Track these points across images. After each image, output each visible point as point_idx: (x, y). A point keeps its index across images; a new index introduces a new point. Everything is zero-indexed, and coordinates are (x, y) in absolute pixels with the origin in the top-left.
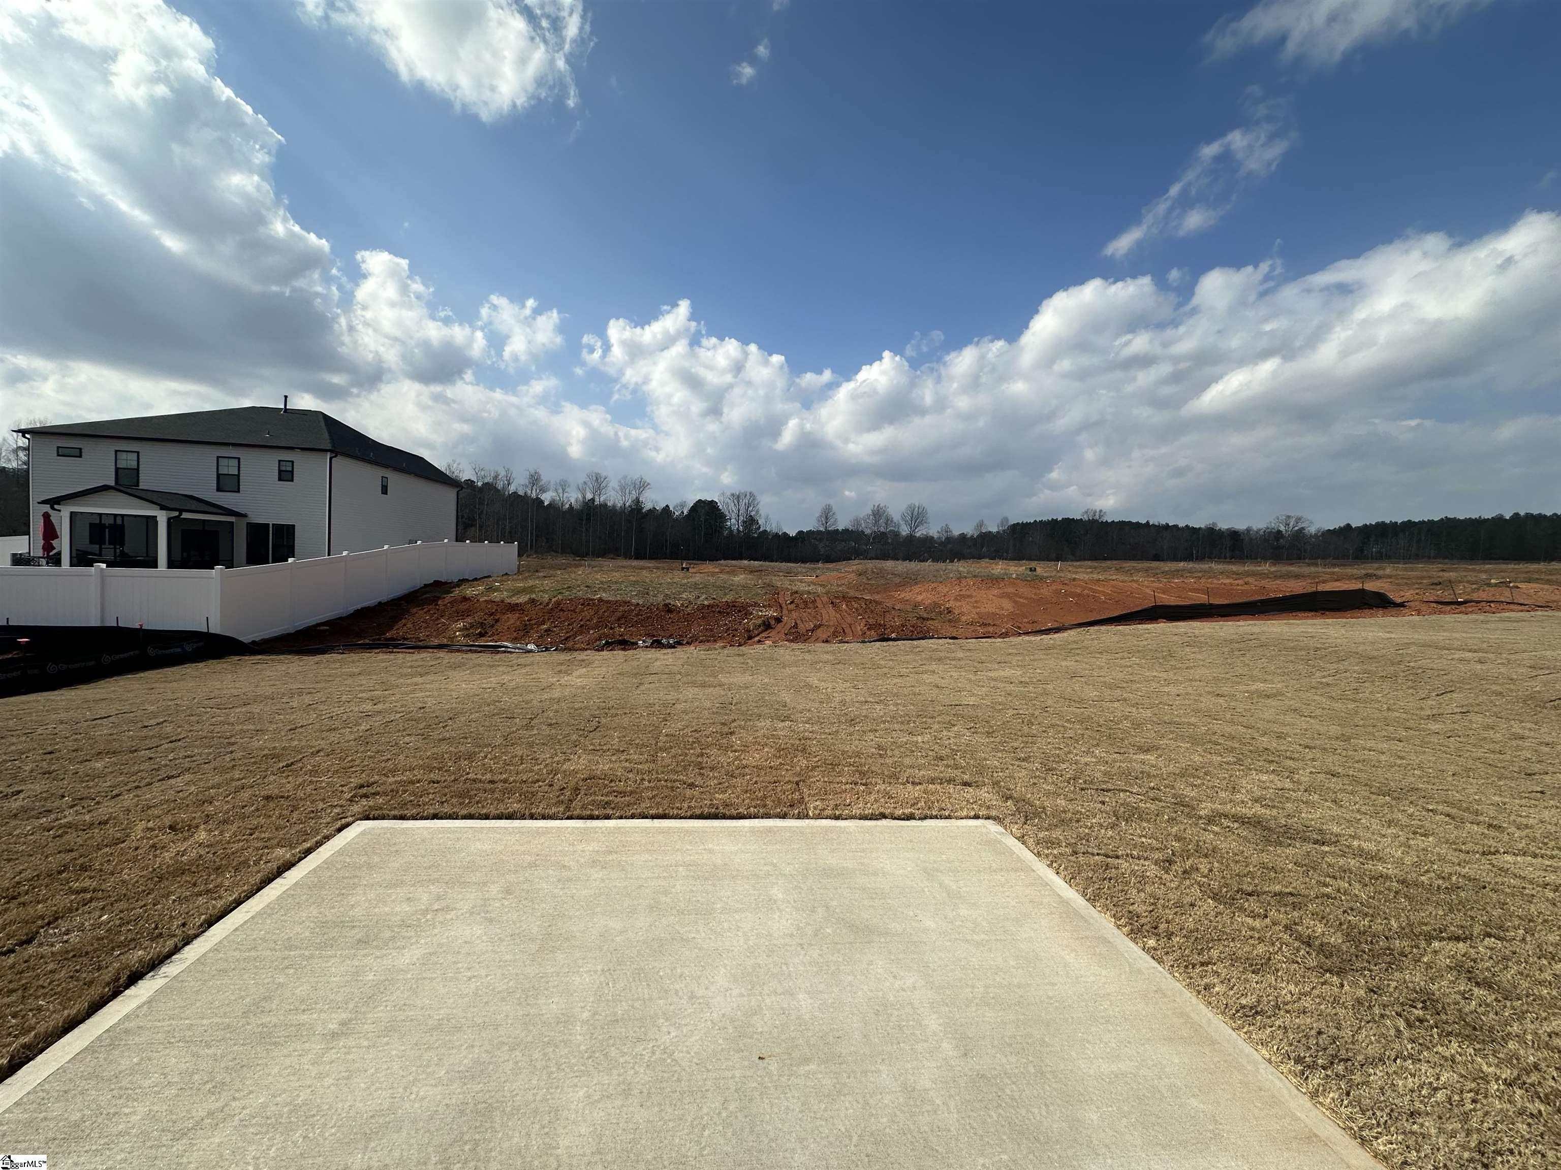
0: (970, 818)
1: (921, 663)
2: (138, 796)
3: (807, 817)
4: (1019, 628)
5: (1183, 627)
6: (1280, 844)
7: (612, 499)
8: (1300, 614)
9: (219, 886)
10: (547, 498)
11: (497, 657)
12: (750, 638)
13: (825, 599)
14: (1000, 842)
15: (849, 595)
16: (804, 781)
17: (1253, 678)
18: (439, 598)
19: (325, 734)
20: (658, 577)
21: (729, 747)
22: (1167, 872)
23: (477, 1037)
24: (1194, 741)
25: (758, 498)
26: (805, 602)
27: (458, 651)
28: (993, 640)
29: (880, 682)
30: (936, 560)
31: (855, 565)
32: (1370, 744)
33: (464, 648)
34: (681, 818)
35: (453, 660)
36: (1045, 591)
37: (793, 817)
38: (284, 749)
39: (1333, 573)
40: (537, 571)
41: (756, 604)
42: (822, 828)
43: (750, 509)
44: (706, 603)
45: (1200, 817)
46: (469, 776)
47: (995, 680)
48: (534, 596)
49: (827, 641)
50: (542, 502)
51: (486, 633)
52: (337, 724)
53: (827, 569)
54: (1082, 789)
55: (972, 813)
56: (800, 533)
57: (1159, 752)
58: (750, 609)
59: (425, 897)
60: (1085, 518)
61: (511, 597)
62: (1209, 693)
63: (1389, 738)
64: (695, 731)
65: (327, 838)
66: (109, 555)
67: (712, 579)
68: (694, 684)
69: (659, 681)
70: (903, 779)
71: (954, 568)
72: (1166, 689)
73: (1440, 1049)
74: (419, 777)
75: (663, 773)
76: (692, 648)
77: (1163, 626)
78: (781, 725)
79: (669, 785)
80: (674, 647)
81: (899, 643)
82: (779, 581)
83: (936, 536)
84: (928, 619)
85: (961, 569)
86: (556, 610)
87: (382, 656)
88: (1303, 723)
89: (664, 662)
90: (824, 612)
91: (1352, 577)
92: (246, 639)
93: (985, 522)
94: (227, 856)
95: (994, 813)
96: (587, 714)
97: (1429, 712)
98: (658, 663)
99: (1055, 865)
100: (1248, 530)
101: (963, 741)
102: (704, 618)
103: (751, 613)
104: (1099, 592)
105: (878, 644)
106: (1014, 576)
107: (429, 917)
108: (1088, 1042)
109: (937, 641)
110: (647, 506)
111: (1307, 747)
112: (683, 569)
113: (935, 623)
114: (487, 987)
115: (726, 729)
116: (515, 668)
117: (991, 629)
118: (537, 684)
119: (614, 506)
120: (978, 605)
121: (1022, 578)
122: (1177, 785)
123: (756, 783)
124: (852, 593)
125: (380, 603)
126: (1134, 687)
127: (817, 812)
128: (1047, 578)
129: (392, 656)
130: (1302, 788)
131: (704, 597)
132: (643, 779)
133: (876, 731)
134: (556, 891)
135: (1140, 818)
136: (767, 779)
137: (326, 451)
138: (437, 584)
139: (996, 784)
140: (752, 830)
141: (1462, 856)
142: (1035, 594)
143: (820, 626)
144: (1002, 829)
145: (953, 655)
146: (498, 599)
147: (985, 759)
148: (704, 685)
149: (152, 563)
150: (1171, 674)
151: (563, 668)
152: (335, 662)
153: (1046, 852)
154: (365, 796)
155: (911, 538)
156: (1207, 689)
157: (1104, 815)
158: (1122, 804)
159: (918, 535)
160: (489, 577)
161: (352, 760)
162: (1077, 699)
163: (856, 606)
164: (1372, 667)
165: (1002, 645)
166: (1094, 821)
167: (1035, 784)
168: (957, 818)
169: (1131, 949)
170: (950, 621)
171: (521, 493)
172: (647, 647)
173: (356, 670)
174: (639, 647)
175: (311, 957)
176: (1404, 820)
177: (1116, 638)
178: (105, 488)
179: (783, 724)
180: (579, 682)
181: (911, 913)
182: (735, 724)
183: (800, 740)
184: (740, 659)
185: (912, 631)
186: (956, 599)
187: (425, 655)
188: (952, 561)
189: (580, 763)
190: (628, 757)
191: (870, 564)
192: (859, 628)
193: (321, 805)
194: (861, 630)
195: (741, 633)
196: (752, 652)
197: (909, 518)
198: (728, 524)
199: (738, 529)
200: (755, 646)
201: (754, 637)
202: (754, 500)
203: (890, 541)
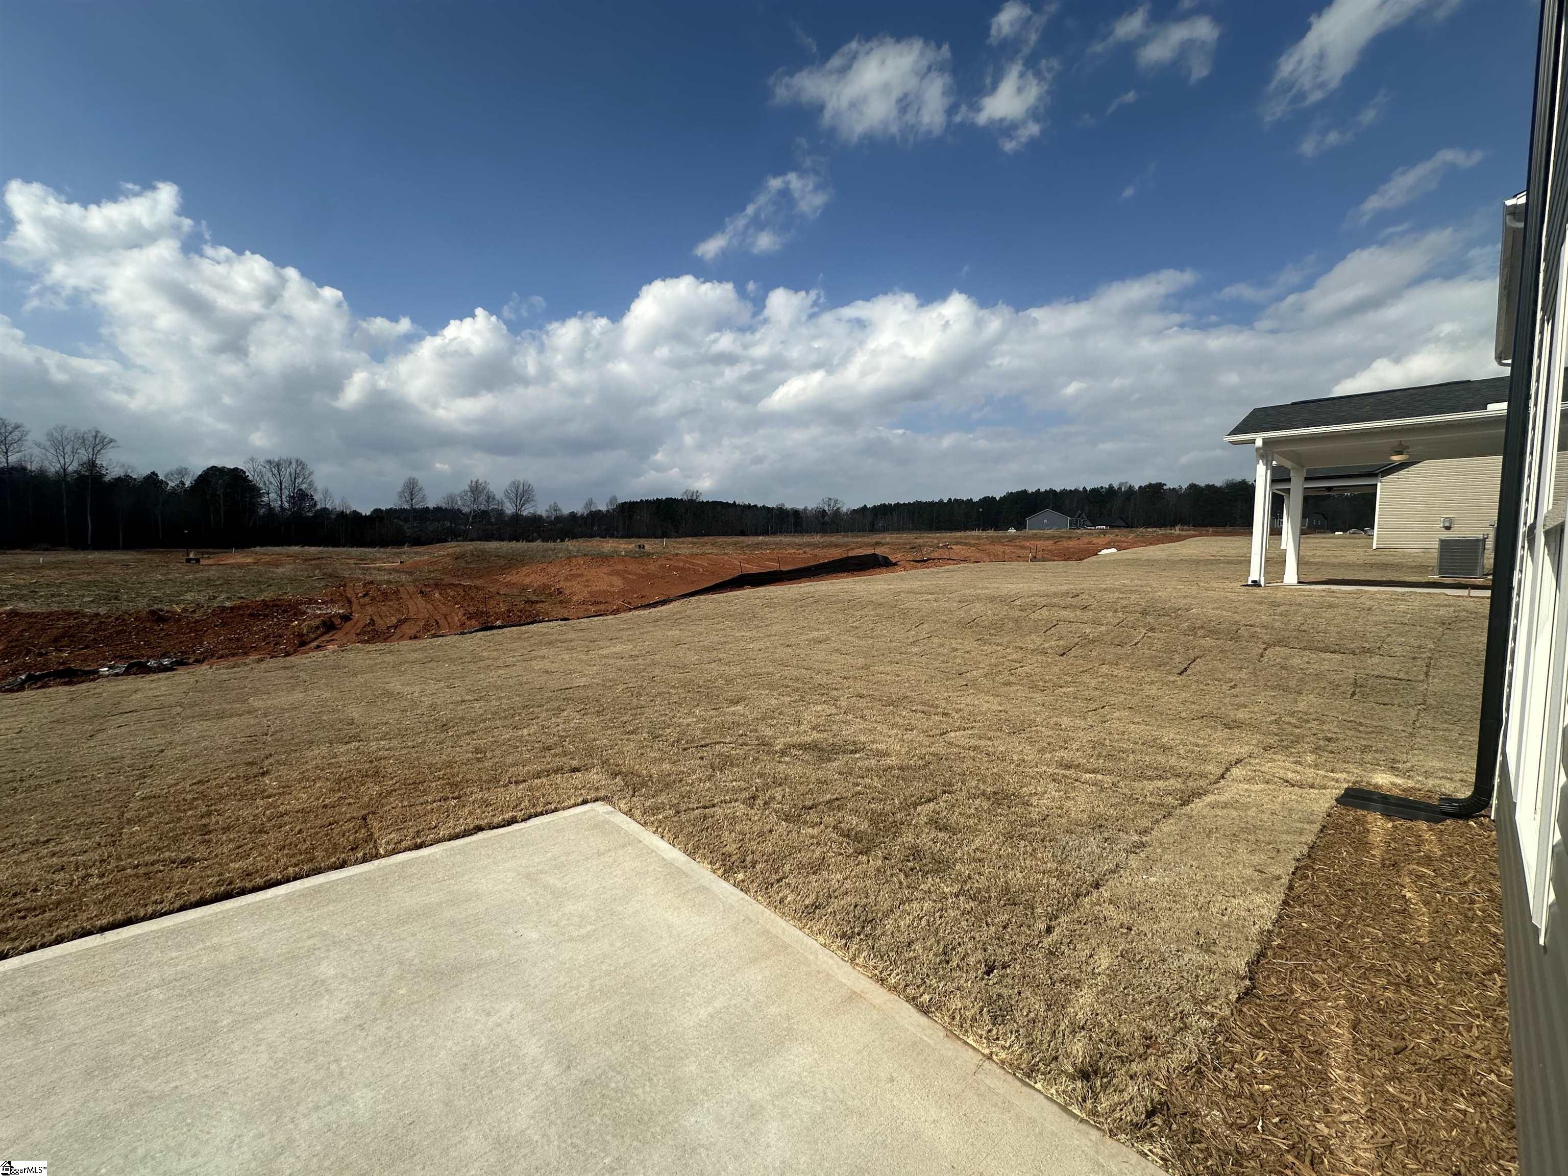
0: (578, 805)
1: (530, 649)
3: (377, 856)
4: (630, 603)
5: (762, 591)
6: (829, 760)
8: (840, 575)
12: (303, 644)
13: (412, 589)
14: (607, 822)
15: (443, 582)
16: (374, 813)
17: (811, 629)
20: (139, 573)
21: (259, 794)
22: (752, 808)
24: (772, 687)
25: (311, 466)
26: (385, 594)
28: (606, 618)
29: (482, 676)
30: (545, 540)
31: (452, 547)
32: (882, 669)
36: (652, 567)
37: (357, 862)
39: (857, 542)
41: (311, 601)
42: (397, 865)
43: (299, 480)
44: (228, 604)
45: (776, 752)
47: (605, 657)
49: (415, 637)
53: (416, 553)
54: (685, 749)
55: (580, 799)
56: (377, 511)
57: (746, 702)
58: (303, 607)
60: (685, 498)
62: (782, 644)
63: (891, 662)
64: (199, 782)
67: (238, 573)
68: (203, 716)
69: (138, 721)
70: (504, 780)
71: (564, 547)
72: (751, 646)
73: (922, 886)
75: (130, 856)
76: (205, 667)
77: (747, 593)
79: (141, 871)
80: (171, 669)
81: (505, 630)
82: (347, 570)
83: (544, 514)
84: (537, 602)
85: (571, 548)
88: (841, 659)
89: (150, 693)
90: (411, 604)
91: (868, 545)
93: (594, 500)
95: (602, 793)
97: (912, 640)
98: (139, 696)
99: (660, 830)
100: (805, 509)
101: (572, 725)
102: (224, 624)
103: (304, 613)
104: (698, 565)
105: (480, 634)
106: (623, 553)
108: (689, 995)
109: (547, 624)
110: (113, 472)
111: (845, 678)
112: (188, 561)
113: (545, 606)
115: (255, 770)
117: (602, 607)
120: (590, 583)
121: (630, 555)
122: (759, 728)
123: (300, 832)
124: (448, 580)
126: (727, 647)
127: (390, 847)
128: (653, 554)
130: (842, 711)
131: (223, 596)
132: (86, 876)
133: (474, 732)
135: (732, 765)
136: (318, 822)
139: (605, 763)
140: (289, 898)
141: (931, 739)
142: (643, 570)
143: (406, 620)
144: (610, 808)
145: (565, 637)
147: (595, 740)
148: (221, 716)
150: (754, 632)
153: (652, 819)
155: (516, 517)
156: (780, 642)
157: (703, 769)
158: (717, 756)
159: (525, 514)
162: (680, 665)
163: (452, 593)
164: (880, 611)
165: (613, 622)
166: (694, 777)
167: (642, 754)
168: (564, 809)
169: (724, 889)
170: (561, 602)
172: (117, 675)
174: (100, 677)
176: (900, 721)
177: (712, 606)
179: (346, 747)
181: (510, 931)
182: (271, 760)
183: (371, 762)
184: (289, 673)
185: (519, 616)
186: (566, 579)
188: (562, 541)
191: (469, 546)
192: (456, 619)
194: (459, 620)
195: (288, 639)
196: (306, 661)
197: (513, 495)
198: (265, 499)
199: (281, 506)
200: (311, 654)
201: (310, 642)
202: (303, 468)
203: (493, 520)
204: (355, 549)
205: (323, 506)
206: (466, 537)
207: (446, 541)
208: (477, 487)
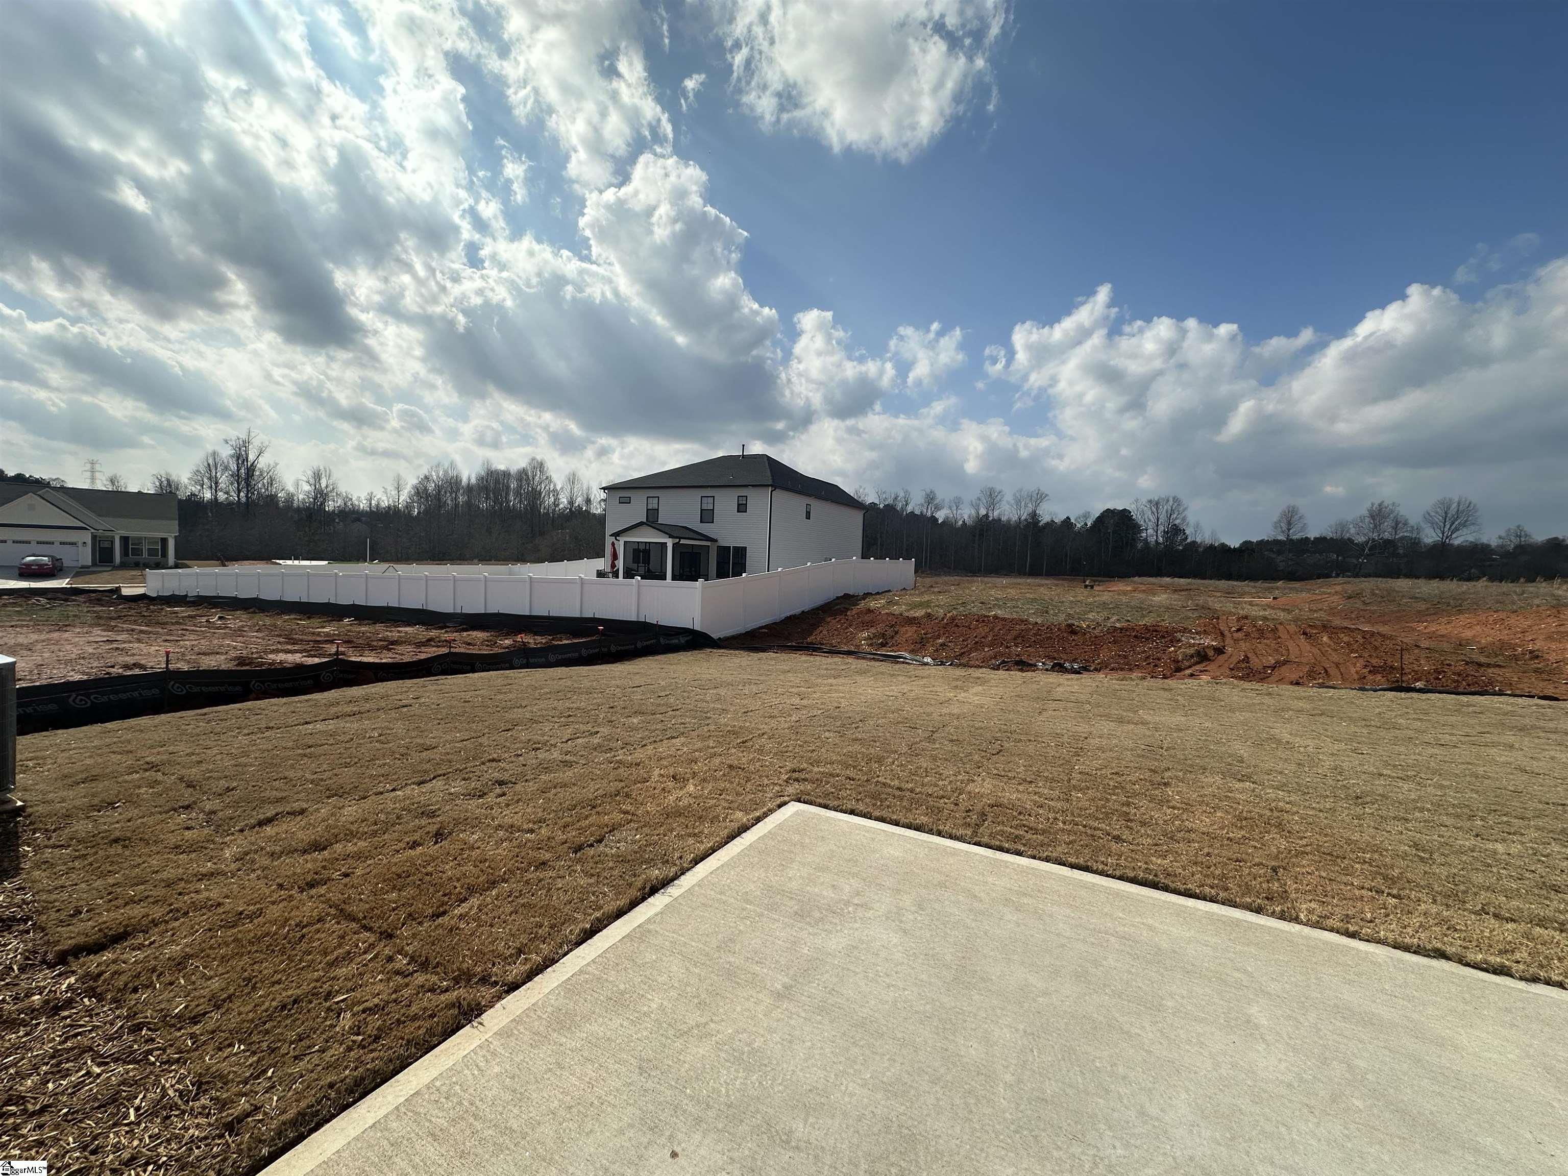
1: (1480, 729)
2: (655, 748)
3: (1297, 920)
7: (1007, 513)
9: (701, 832)
10: (941, 516)
11: (897, 666)
12: (1179, 670)
13: (1292, 628)
15: (1333, 624)
16: (1284, 869)
18: (848, 609)
19: (767, 720)
20: (1058, 595)
21: (1163, 802)
23: (898, 1052)
25: (1185, 502)
26: (1261, 632)
27: (864, 658)
29: (1402, 749)
31: (1340, 585)
33: (869, 656)
34: (1108, 876)
35: (859, 666)
37: (1272, 914)
38: (740, 727)
40: (932, 587)
41: (1185, 630)
42: (1326, 943)
43: (1174, 516)
44: (1118, 625)
46: (880, 779)
48: (929, 611)
49: (1298, 684)
50: (937, 520)
51: (887, 643)
52: (776, 712)
53: (1291, 589)
56: (1247, 543)
58: (1178, 635)
59: (847, 888)
61: (909, 610)
64: (1117, 773)
65: (771, 811)
66: (642, 570)
67: (1124, 599)
68: (1108, 717)
69: (1065, 709)
70: (1474, 905)
74: (838, 771)
76: (1101, 675)
78: (1239, 785)
79: (1089, 831)
80: (1079, 673)
81: (1432, 696)
82: (1217, 603)
83: (1496, 542)
84: (1489, 666)
86: (951, 625)
87: (804, 658)
89: (1069, 689)
90: (1291, 645)
92: (715, 636)
94: (706, 809)
96: (988, 735)
98: (1062, 689)
102: (1115, 642)
103: (1179, 641)
105: (1390, 694)
107: (850, 909)
109: (1511, 700)
110: (1045, 519)
112: (1086, 586)
113: (1505, 673)
114: (905, 1002)
115: (1158, 778)
116: (914, 679)
118: (935, 697)
119: (1009, 521)
123: (1208, 854)
124: (1337, 622)
125: (803, 612)
127: (1314, 918)
129: (812, 658)
131: (1115, 618)
132: (1056, 819)
133: (1406, 820)
134: (968, 921)
136: (1224, 853)
137: (768, 486)
138: (847, 597)
140: (1209, 915)
143: (1285, 662)
145: (1550, 723)
146: (896, 613)
148: (1120, 721)
149: (663, 578)
151: (959, 683)
152: (771, 659)
154: (797, 780)
155: (1443, 547)
159: (1456, 542)
160: (889, 591)
161: (787, 746)
163: (1346, 639)
170: (1537, 671)
171: (917, 512)
172: (1047, 670)
173: (787, 668)
174: (1038, 669)
175: (761, 915)
178: (641, 524)
179: (1241, 785)
180: (976, 700)
182: (1170, 774)
183: (1271, 810)
184: (1167, 695)
185: (1457, 681)
186: (1549, 639)
187: (837, 659)
188: (1533, 581)
189: (984, 786)
190: (1037, 790)
191: (1367, 585)
192: (1353, 670)
193: (766, 782)
194: (1357, 672)
195: (1165, 663)
196: (1182, 687)
197: (1439, 519)
198: (1144, 535)
199: (1156, 541)
200: (1186, 681)
201: (1184, 669)
202: (1179, 505)
203: (1401, 552)
204: (1223, 582)
205: (1193, 539)
206: (1357, 572)
207: (1328, 576)
208: (1380, 510)
